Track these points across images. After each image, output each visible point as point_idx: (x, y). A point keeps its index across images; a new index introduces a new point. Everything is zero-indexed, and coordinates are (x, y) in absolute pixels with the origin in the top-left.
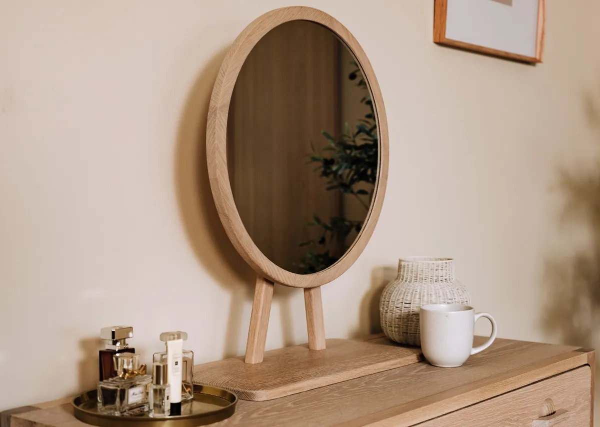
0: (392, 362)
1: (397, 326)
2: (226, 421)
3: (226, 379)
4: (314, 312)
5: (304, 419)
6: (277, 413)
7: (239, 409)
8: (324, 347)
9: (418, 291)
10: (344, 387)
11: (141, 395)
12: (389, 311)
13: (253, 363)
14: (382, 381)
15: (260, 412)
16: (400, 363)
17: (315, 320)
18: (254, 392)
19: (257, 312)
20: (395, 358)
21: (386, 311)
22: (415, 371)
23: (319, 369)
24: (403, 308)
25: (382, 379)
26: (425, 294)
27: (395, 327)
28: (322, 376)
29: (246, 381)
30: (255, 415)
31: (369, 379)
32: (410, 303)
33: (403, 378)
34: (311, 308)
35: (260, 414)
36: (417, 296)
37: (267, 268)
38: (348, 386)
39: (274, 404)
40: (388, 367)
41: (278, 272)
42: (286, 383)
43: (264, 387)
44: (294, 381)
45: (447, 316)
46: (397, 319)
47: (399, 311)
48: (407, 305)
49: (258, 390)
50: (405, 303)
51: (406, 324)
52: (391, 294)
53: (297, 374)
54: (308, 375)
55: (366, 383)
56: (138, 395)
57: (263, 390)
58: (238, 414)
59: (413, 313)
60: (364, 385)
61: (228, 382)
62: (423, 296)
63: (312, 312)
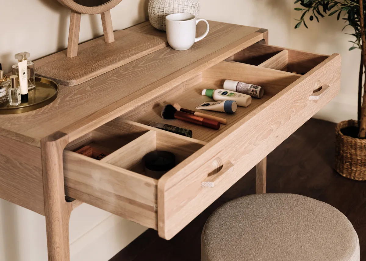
0: (150, 50)
1: (157, 21)
2: (52, 104)
3: (55, 71)
4: (106, 22)
5: (94, 100)
6: (80, 95)
7: (60, 94)
8: (114, 40)
9: (168, 2)
10: (121, 71)
11: (5, 92)
12: (152, 12)
13: (72, 57)
14: (142, 64)
15: (71, 96)
16: (155, 49)
17: (107, 27)
18: (68, 81)
19: (72, 29)
20: (152, 47)
21: (151, 12)
22: (163, 55)
23: (107, 60)
24: (160, 12)
25: (142, 63)
26: (172, 3)
27: (156, 22)
28: (109, 65)
29: (65, 73)
30: (68, 99)
31: (136, 63)
32: (164, 9)
33: (155, 61)
34: (105, 21)
35: (71, 97)
36: (168, 5)
37: (75, 8)
38: (123, 70)
39: (80, 89)
40: (148, 53)
41: (81, 9)
42: (87, 73)
43: (75, 77)
44: (92, 71)
45: (179, 24)
46: (157, 18)
47: (158, 13)
48: (162, 10)
49: (71, 80)
50: (161, 9)
51: (162, 21)
52: (154, 3)
53: (94, 65)
54: (100, 66)
55: (133, 67)
56: (3, 93)
57: (74, 80)
58: (59, 98)
59: (166, 14)
60: (132, 68)
61: (55, 74)
62: (171, 4)
63: (105, 22)
